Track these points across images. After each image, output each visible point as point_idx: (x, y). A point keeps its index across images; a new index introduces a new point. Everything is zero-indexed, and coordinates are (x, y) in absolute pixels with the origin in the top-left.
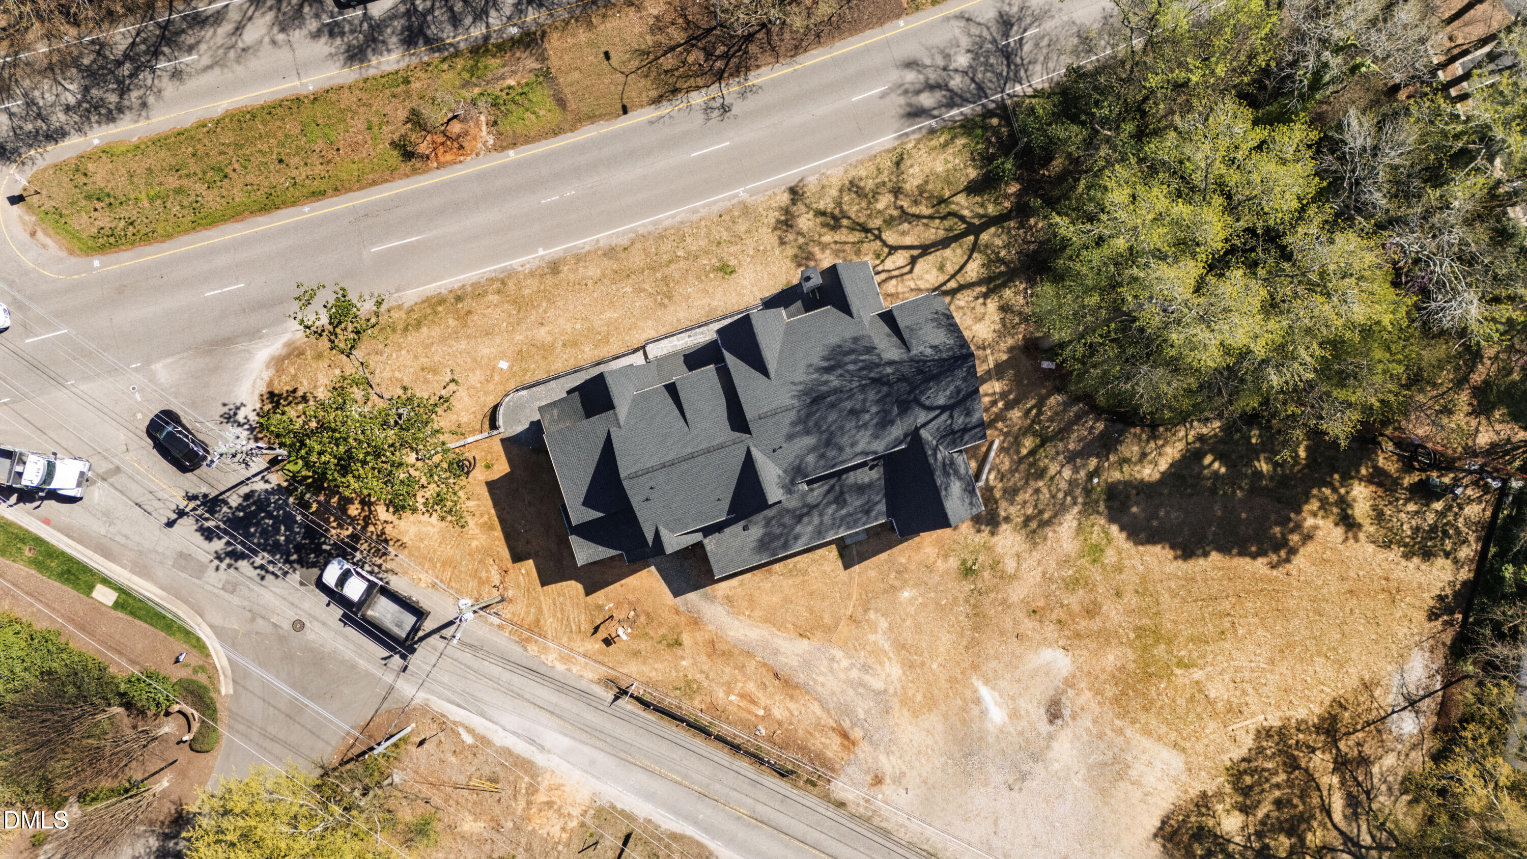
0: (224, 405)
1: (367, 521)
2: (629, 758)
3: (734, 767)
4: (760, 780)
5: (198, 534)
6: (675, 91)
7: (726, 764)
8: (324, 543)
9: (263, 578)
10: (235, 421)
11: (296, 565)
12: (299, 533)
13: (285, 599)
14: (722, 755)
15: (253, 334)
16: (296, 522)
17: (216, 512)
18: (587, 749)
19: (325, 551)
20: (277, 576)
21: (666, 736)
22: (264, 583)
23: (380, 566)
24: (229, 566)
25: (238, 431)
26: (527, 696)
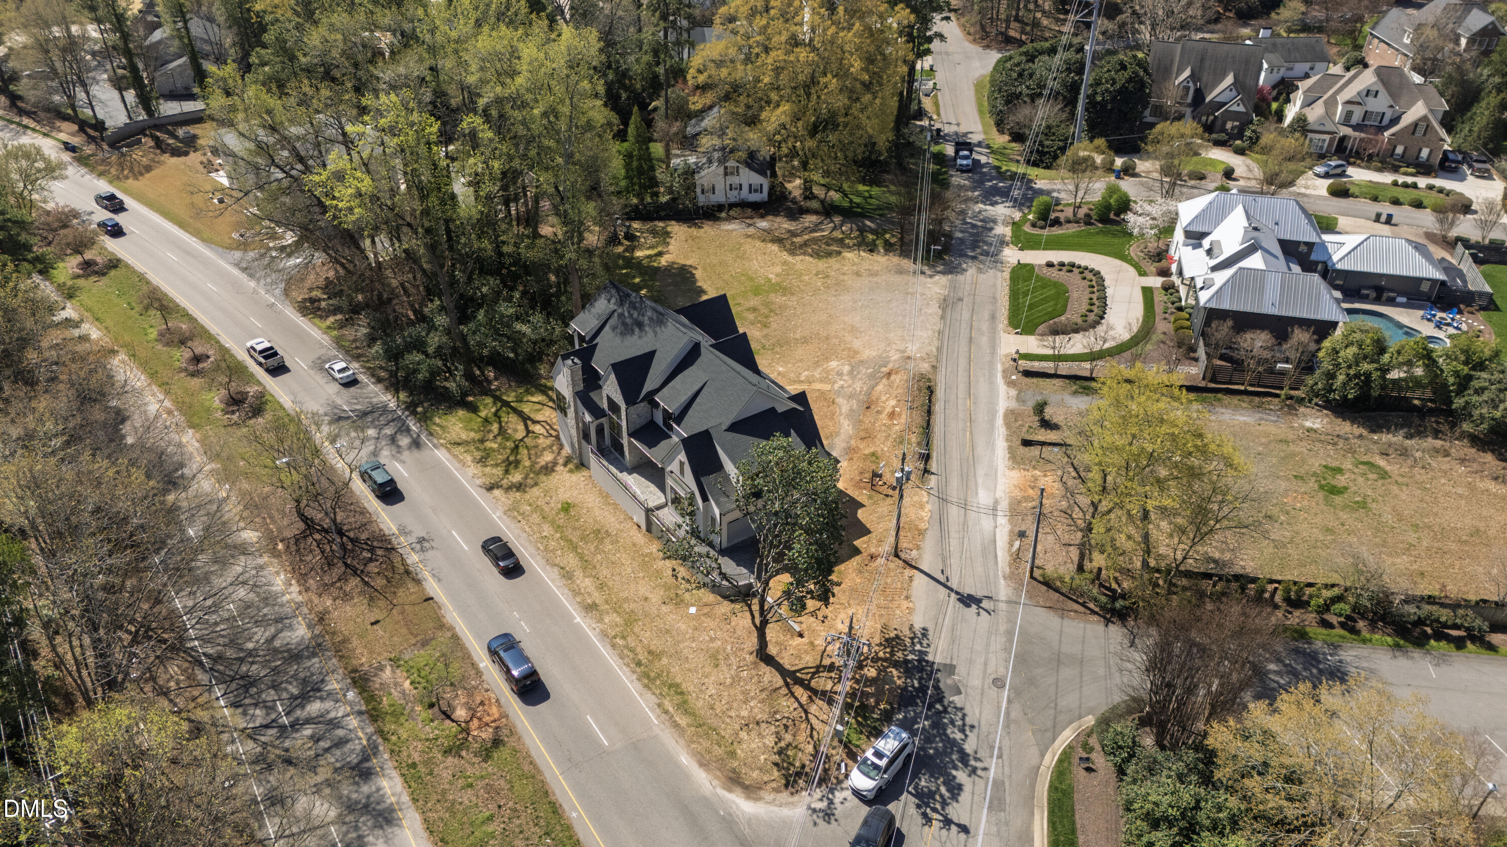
0: (815, 824)
1: (876, 659)
3: (942, 412)
4: (942, 399)
5: (960, 798)
8: (913, 686)
9: (972, 727)
10: (829, 808)
11: (946, 703)
12: (914, 711)
13: (981, 702)
14: (938, 418)
15: (729, 822)
16: (905, 717)
17: (930, 791)
18: (980, 481)
19: (920, 683)
20: (964, 715)
22: (976, 724)
23: (912, 639)
24: (977, 759)
25: (837, 801)
26: (962, 519)
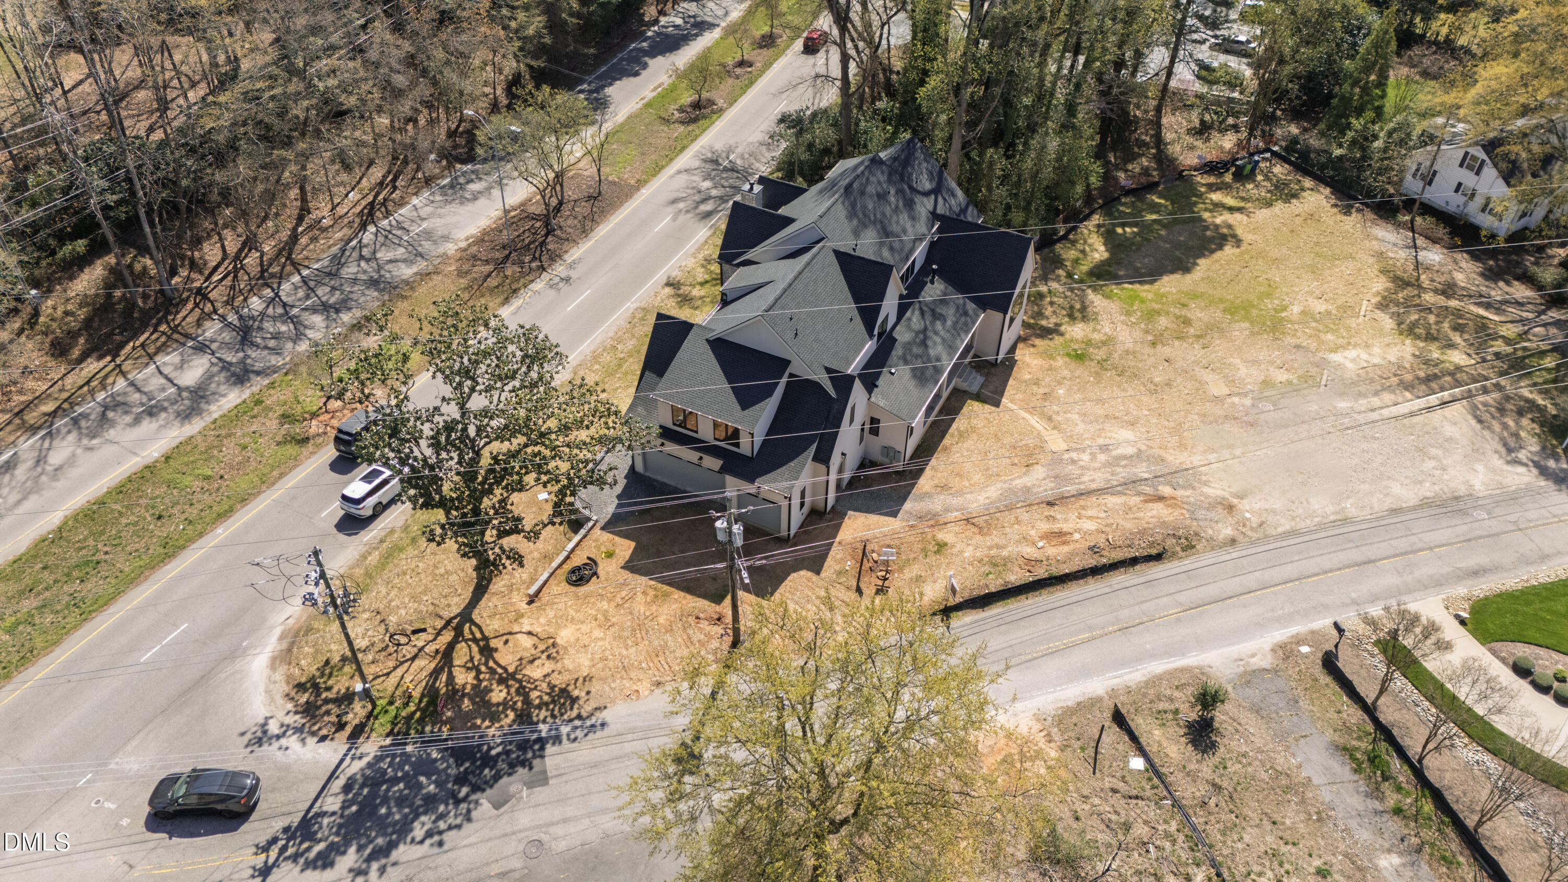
0: (243, 734)
1: (522, 691)
2: (1023, 658)
3: (1116, 587)
4: (1149, 578)
5: (309, 872)
6: (515, 291)
7: (1107, 590)
8: (490, 748)
9: (440, 844)
10: (270, 738)
11: (473, 797)
12: (448, 767)
13: (489, 840)
14: (1093, 586)
15: (234, 654)
16: (436, 760)
17: (316, 833)
19: (499, 754)
20: (459, 827)
21: (1029, 613)
22: (446, 847)
23: (579, 717)
24: (382, 870)
25: (283, 742)
